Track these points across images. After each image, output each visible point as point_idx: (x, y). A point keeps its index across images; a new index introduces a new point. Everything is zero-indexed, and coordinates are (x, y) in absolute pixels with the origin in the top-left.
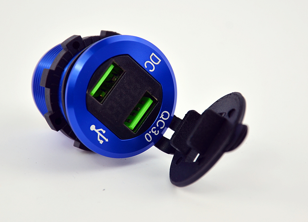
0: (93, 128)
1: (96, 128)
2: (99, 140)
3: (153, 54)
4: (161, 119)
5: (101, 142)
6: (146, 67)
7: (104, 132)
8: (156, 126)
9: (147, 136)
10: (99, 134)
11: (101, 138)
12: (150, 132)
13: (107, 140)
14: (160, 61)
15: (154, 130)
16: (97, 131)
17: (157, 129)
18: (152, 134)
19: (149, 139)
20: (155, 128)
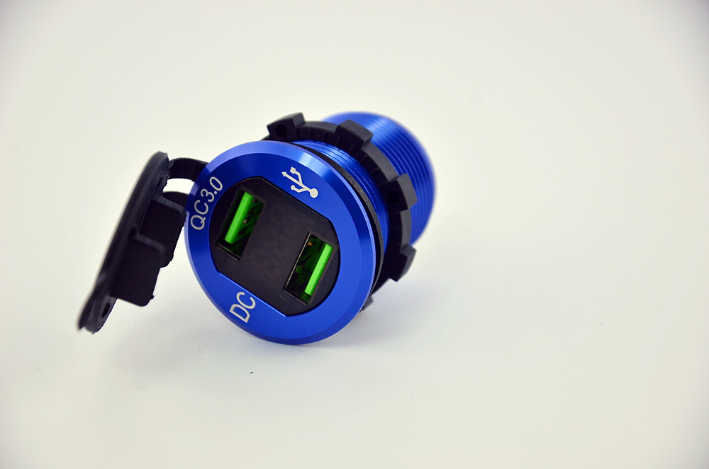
0: (314, 193)
1: (307, 192)
2: (298, 174)
3: (246, 320)
4: (203, 216)
5: (293, 170)
6: (251, 299)
7: (293, 188)
8: (208, 203)
9: (219, 187)
10: (300, 183)
11: (295, 177)
12: (216, 193)
13: (285, 174)
14: (231, 311)
15: (210, 197)
16: (305, 188)
17: (205, 199)
18: (213, 190)
19: (213, 181)
20: (209, 201)
